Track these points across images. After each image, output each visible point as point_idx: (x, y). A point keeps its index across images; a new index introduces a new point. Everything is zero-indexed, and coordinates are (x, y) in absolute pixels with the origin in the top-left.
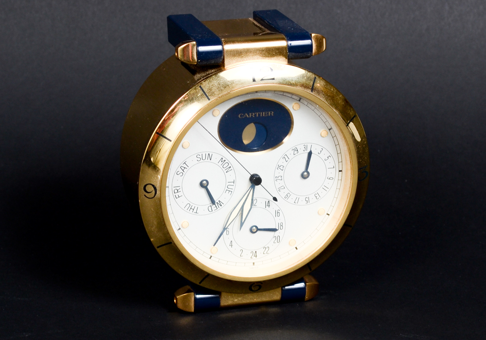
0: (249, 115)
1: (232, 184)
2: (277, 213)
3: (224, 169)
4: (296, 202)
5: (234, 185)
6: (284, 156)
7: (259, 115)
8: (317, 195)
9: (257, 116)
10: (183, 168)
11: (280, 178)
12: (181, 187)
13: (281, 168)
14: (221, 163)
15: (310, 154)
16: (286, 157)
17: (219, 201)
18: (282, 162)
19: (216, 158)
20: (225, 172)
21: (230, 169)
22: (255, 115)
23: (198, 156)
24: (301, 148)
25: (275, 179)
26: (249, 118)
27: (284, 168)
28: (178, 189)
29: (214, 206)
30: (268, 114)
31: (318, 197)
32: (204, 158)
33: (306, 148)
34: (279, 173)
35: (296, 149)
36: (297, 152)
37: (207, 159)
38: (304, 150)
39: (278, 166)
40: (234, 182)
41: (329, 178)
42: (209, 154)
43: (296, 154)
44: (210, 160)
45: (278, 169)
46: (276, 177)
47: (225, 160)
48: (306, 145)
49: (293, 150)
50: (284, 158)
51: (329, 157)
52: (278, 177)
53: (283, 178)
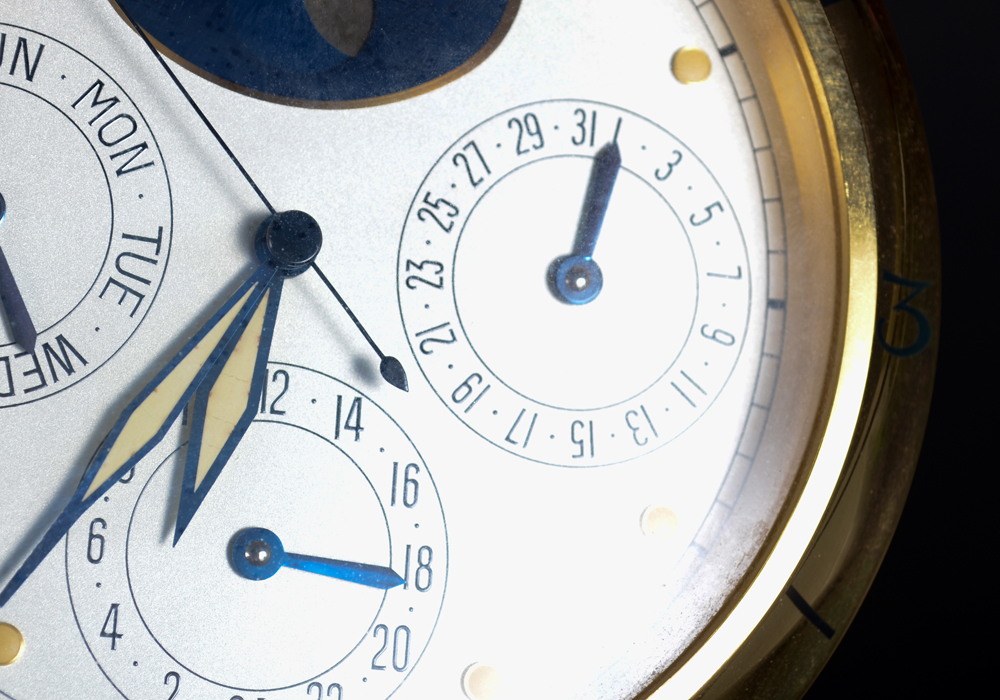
1: (148, 249)
2: (406, 483)
3: (105, 152)
4: (519, 435)
5: (161, 258)
6: (458, 149)
8: (638, 421)
11: (429, 273)
13: (442, 212)
14: (86, 111)
15: (607, 164)
16: (470, 153)
17: (60, 339)
18: (447, 182)
19: (62, 76)
20: (112, 173)
21: (145, 157)
24: (559, 124)
25: (404, 275)
27: (459, 221)
29: (27, 362)
31: (644, 432)
33: (587, 125)
34: (426, 240)
35: (531, 121)
36: (538, 144)
37: (12, 72)
38: (578, 140)
39: (426, 201)
40: (158, 241)
41: (709, 331)
42: (22, 42)
43: (532, 149)
44: (30, 77)
45: (422, 219)
46: (409, 262)
47: (116, 100)
48: (589, 109)
49: (515, 125)
50: (460, 160)
51: (715, 210)
52: (420, 267)
53: (447, 274)
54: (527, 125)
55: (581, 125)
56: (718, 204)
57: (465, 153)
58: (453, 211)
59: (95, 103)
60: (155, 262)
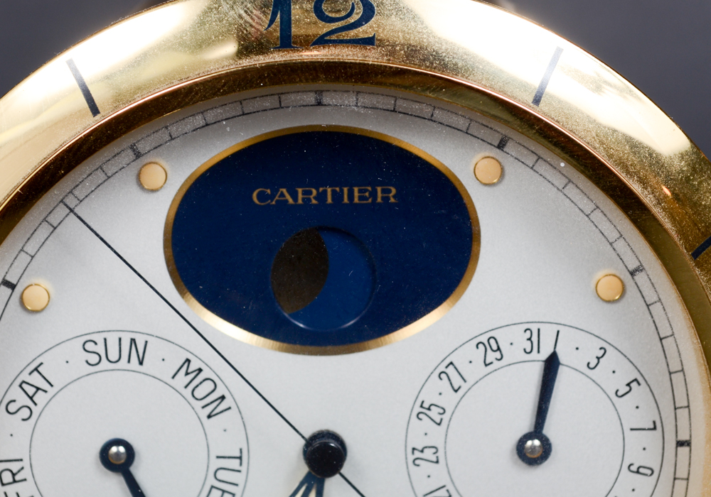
0: (295, 197)
1: (234, 464)
3: (198, 405)
5: (244, 468)
6: (442, 368)
7: (337, 197)
9: (329, 200)
10: (31, 391)
11: (428, 454)
12: (26, 463)
13: (434, 413)
14: (182, 379)
15: (552, 365)
16: (451, 370)
18: (437, 392)
19: (162, 360)
20: (204, 419)
21: (223, 406)
22: (321, 197)
23: (90, 346)
24: (514, 341)
25: (411, 458)
26: (296, 206)
27: (446, 417)
28: (15, 467)
30: (374, 194)
32: (113, 355)
33: (534, 339)
34: (423, 433)
35: (492, 341)
36: (499, 357)
37: (129, 361)
38: (528, 350)
39: (421, 406)
40: (240, 458)
41: (634, 468)
42: (133, 341)
43: (495, 362)
44: (141, 363)
45: (420, 419)
46: (414, 449)
47: (200, 370)
48: (534, 328)
49: (481, 346)
50: (443, 376)
51: (634, 385)
52: (422, 451)
53: (441, 454)
54: (491, 346)
55: (529, 339)
56: (636, 380)
57: (446, 370)
58: (442, 411)
59: (187, 374)
60: (239, 471)
